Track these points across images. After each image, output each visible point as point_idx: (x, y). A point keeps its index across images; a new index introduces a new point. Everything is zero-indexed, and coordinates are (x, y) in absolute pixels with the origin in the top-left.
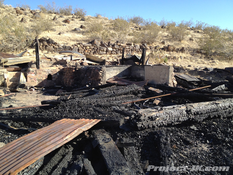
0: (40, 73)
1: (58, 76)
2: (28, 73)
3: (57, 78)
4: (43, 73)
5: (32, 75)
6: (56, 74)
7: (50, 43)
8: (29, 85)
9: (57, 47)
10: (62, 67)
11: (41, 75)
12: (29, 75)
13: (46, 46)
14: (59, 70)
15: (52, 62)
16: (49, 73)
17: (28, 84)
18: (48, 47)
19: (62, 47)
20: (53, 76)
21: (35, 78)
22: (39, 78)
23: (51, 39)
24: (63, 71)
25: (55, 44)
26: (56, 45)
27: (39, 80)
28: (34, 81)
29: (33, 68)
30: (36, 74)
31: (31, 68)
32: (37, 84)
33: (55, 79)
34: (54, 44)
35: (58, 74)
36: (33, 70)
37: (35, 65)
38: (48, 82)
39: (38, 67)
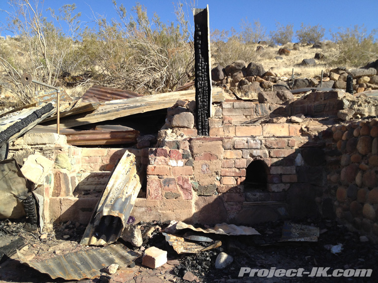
0: (210, 156)
1: (299, 170)
2: (155, 153)
3: (295, 179)
4: (223, 154)
5: (172, 163)
6: (288, 161)
7: (253, 73)
8: (154, 212)
9: (272, 84)
10: (316, 126)
11: (216, 165)
12: (156, 163)
13: (242, 83)
14: (305, 140)
15: (266, 106)
16: (255, 153)
17: (150, 209)
18: (247, 84)
19: (285, 84)
20: (274, 171)
21: (187, 181)
22: (206, 182)
23: (255, 65)
24: (324, 145)
25: (267, 75)
26: (267, 80)
27: (206, 188)
28: (181, 192)
29: (181, 131)
30: (189, 157)
31: (169, 131)
32: (194, 210)
33: (282, 187)
34: (262, 77)
35: (299, 160)
36: (180, 138)
37: (191, 115)
38: (247, 199)
39: (202, 127)
